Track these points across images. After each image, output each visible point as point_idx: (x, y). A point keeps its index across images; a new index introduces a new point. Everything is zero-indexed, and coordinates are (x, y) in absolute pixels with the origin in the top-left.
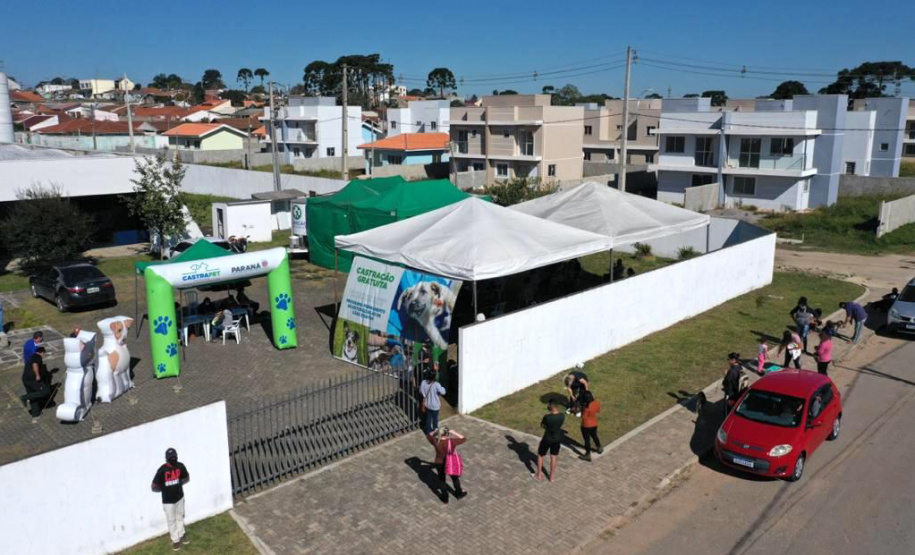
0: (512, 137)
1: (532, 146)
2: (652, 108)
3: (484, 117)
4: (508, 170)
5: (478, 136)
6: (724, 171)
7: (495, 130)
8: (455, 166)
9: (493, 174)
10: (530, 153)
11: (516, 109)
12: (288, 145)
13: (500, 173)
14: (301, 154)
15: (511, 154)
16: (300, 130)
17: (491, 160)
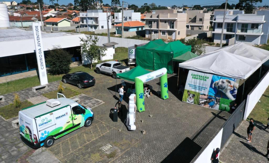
0: (167, 23)
1: (174, 26)
2: (200, 13)
3: (158, 17)
4: (166, 33)
5: (156, 23)
6: (237, 34)
7: (162, 21)
8: (147, 32)
9: (161, 34)
10: (173, 28)
11: (169, 14)
12: (89, 25)
13: (163, 34)
14: (93, 28)
15: (167, 28)
16: (93, 20)
17: (160, 30)
